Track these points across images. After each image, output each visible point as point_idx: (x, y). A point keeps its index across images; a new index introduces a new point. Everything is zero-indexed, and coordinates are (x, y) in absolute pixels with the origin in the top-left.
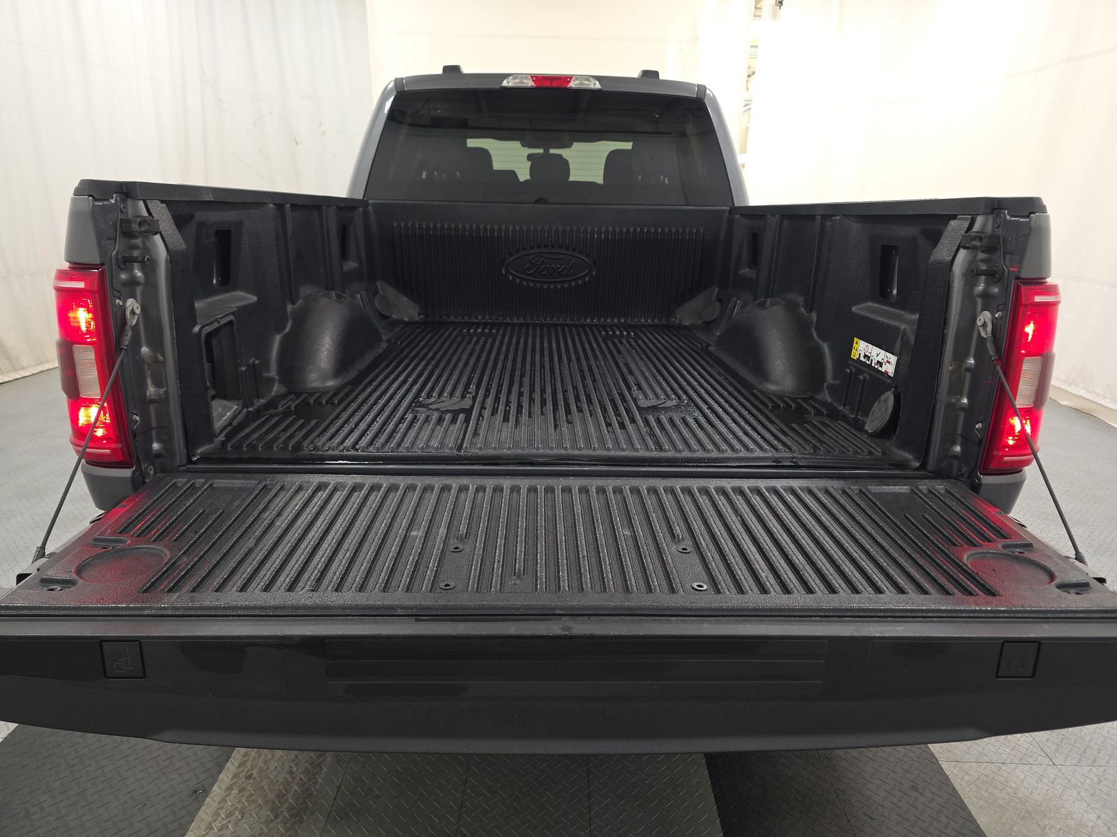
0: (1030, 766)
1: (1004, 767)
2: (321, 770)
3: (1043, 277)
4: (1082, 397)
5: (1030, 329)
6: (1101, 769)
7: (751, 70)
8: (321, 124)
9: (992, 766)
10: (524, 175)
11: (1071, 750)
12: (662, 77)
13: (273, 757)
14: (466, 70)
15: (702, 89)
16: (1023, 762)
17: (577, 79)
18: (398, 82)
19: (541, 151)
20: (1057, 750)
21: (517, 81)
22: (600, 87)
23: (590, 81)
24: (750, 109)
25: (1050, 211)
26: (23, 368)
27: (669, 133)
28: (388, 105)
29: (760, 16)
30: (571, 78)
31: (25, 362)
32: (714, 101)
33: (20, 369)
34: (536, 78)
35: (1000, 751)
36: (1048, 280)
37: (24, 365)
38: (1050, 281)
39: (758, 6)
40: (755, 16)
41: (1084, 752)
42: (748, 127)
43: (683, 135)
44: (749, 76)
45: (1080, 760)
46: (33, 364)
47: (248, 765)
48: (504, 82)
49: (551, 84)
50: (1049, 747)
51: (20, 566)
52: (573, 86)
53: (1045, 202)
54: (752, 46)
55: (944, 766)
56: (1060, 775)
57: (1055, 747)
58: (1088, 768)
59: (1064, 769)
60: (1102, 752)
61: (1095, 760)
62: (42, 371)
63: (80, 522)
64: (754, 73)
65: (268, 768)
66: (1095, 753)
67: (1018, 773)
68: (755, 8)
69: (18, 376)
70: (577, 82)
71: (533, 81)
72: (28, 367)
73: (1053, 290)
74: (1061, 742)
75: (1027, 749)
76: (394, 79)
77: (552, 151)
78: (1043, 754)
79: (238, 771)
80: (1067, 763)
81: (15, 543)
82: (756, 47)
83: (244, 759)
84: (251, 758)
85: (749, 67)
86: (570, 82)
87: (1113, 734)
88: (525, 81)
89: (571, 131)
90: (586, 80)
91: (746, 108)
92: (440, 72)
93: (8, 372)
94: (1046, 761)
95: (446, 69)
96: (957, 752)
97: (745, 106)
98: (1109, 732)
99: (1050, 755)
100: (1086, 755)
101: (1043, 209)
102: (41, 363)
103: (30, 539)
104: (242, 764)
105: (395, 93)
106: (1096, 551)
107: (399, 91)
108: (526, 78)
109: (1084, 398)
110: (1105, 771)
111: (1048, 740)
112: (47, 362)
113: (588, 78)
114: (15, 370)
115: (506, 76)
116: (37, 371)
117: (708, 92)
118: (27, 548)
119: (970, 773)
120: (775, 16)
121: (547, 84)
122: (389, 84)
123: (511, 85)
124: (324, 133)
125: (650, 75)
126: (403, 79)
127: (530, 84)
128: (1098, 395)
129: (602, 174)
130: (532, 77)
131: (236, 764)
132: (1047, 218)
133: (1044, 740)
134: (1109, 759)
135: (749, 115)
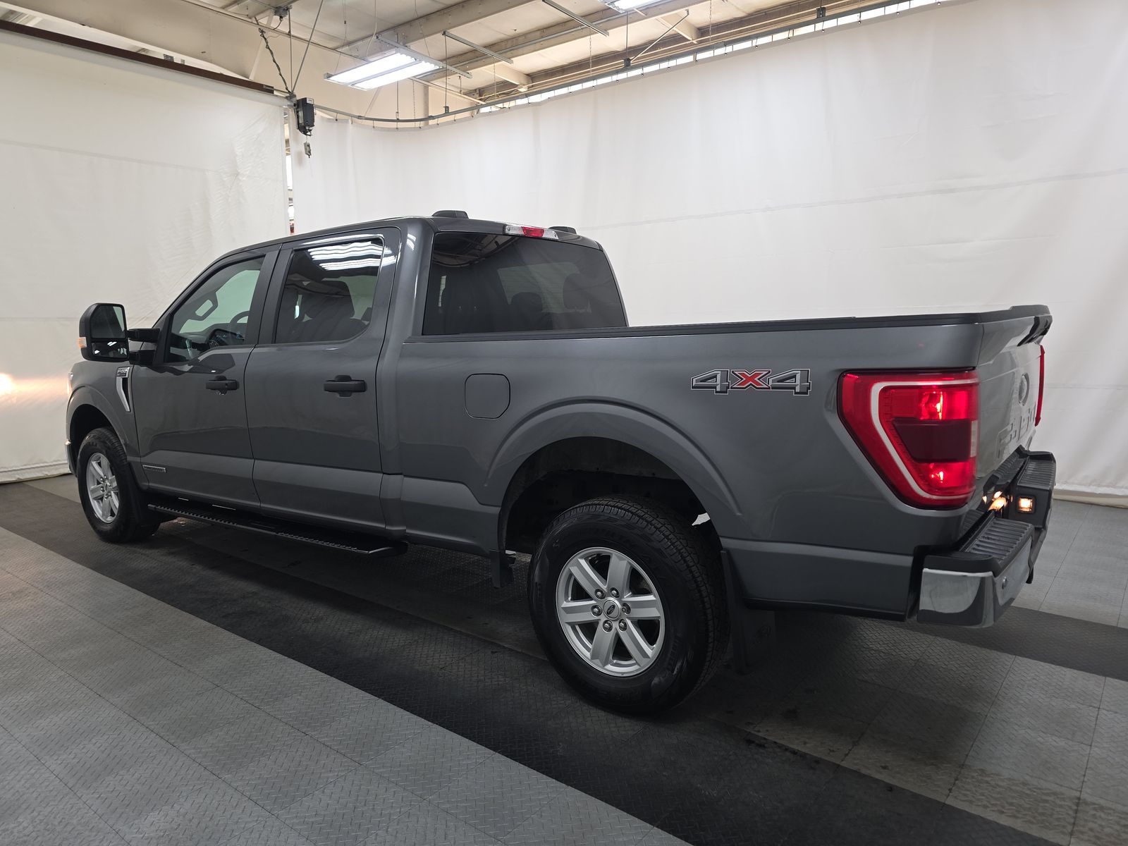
22: (558, 238)
34: (524, 229)
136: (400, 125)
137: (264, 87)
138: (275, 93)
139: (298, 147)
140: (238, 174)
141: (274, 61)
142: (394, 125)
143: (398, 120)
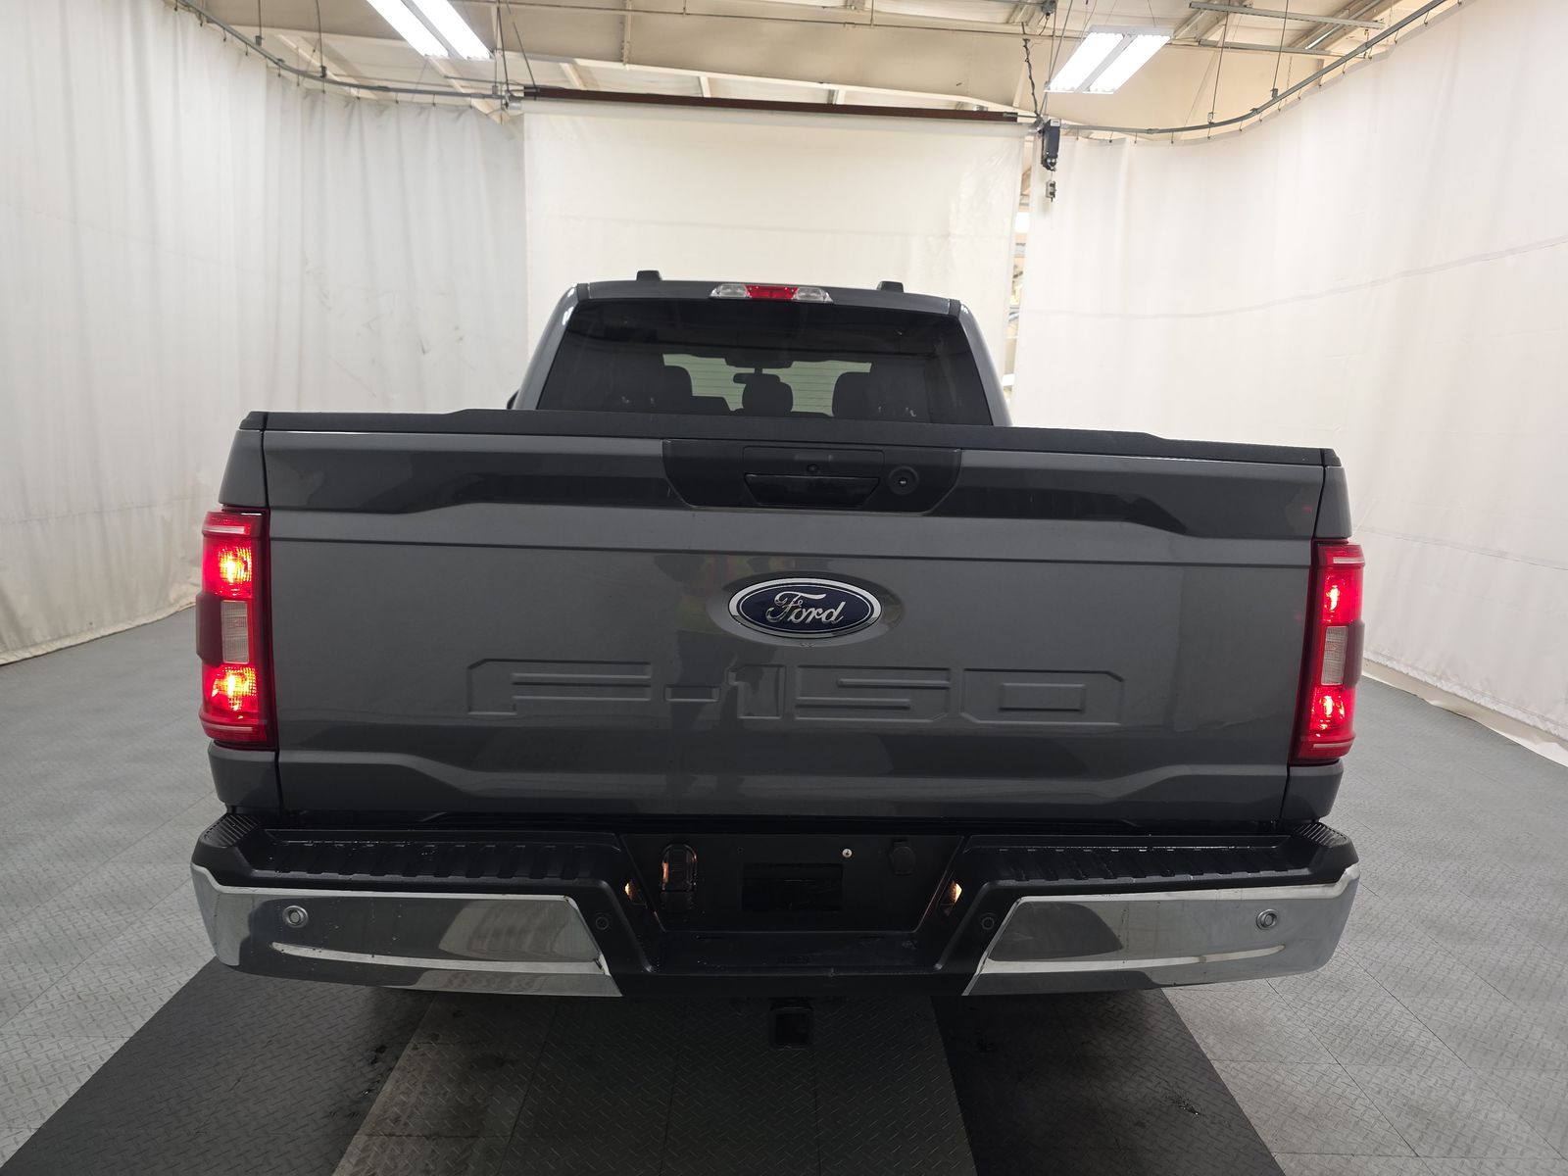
0: (1386, 1158)
1: (1354, 1159)
2: (466, 1169)
3: (1343, 536)
4: (1456, 695)
5: (1334, 595)
6: (1476, 1162)
7: (1019, 270)
8: (457, 328)
9: (1339, 1158)
10: (735, 402)
11: (1438, 1138)
12: (906, 290)
13: (402, 1152)
14: (665, 276)
15: (955, 305)
16: (1377, 1153)
17: (802, 290)
18: (581, 289)
19: (752, 371)
20: (1420, 1139)
21: (729, 291)
22: (830, 300)
23: (819, 293)
24: (1016, 318)
25: (1345, 464)
26: (35, 644)
27: (915, 354)
28: (567, 316)
29: (1027, 205)
30: (795, 289)
31: (38, 636)
32: (970, 318)
33: (32, 646)
34: (751, 287)
35: (1350, 1140)
36: (1349, 539)
37: (37, 640)
38: (1351, 540)
39: (1025, 193)
40: (1021, 204)
41: (1455, 1141)
42: (1015, 341)
43: (932, 356)
44: (1015, 276)
45: (1450, 1150)
46: (49, 638)
47: (370, 1162)
48: (714, 292)
49: (771, 295)
50: (1411, 1135)
51: (44, 907)
52: (798, 298)
53: (1338, 454)
54: (1017, 244)
55: (1279, 1159)
56: (1425, 1169)
57: (1419, 1134)
58: (1460, 1160)
59: (1429, 1162)
60: (1478, 1141)
61: (1468, 1151)
62: (61, 649)
63: (125, 849)
64: (1021, 273)
65: (396, 1167)
66: (1469, 1142)
67: (1371, 1166)
68: (1022, 194)
69: (28, 655)
70: (803, 294)
71: (749, 291)
72: (42, 643)
73: (1354, 551)
74: (1427, 1128)
75: (1383, 1137)
76: (575, 285)
77: (765, 371)
78: (1403, 1142)
79: (356, 1169)
80: (1434, 1154)
81: (36, 877)
82: (1023, 245)
83: (363, 1155)
84: (372, 1155)
85: (1015, 267)
86: (794, 293)
87: (1492, 1119)
88: (739, 291)
89: (790, 349)
90: (815, 291)
91: (1012, 316)
92: (634, 278)
93: (16, 649)
94: (1407, 1152)
95: (641, 274)
96: (1294, 1141)
97: (1011, 314)
98: (1486, 1117)
99: (1413, 1145)
100: (1458, 1144)
101: (1336, 462)
102: (60, 638)
103: (58, 871)
104: (361, 1161)
105: (576, 302)
106: (1472, 892)
107: (581, 299)
108: (739, 287)
109: (1458, 696)
110: (1481, 1163)
111: (1410, 1126)
112: (68, 636)
113: (816, 289)
114: (25, 647)
115: (716, 285)
116: (54, 649)
117: (962, 308)
118: (54, 883)
119: (1311, 1166)
120: (1045, 209)
121: (767, 296)
122: (569, 291)
123: (721, 295)
124: (461, 339)
125: (892, 288)
126: (587, 285)
127: (745, 294)
128: (1475, 692)
129: (831, 404)
130: (748, 287)
131: (354, 1162)
132: (1341, 472)
133: (1405, 1127)
134: (1487, 1150)
135: (1017, 325)
136: (1214, 131)
137: (1005, 115)
138: (1019, 120)
139: (1038, 189)
140: (948, 235)
141: (1030, 78)
142: (1204, 133)
143: (1212, 125)
